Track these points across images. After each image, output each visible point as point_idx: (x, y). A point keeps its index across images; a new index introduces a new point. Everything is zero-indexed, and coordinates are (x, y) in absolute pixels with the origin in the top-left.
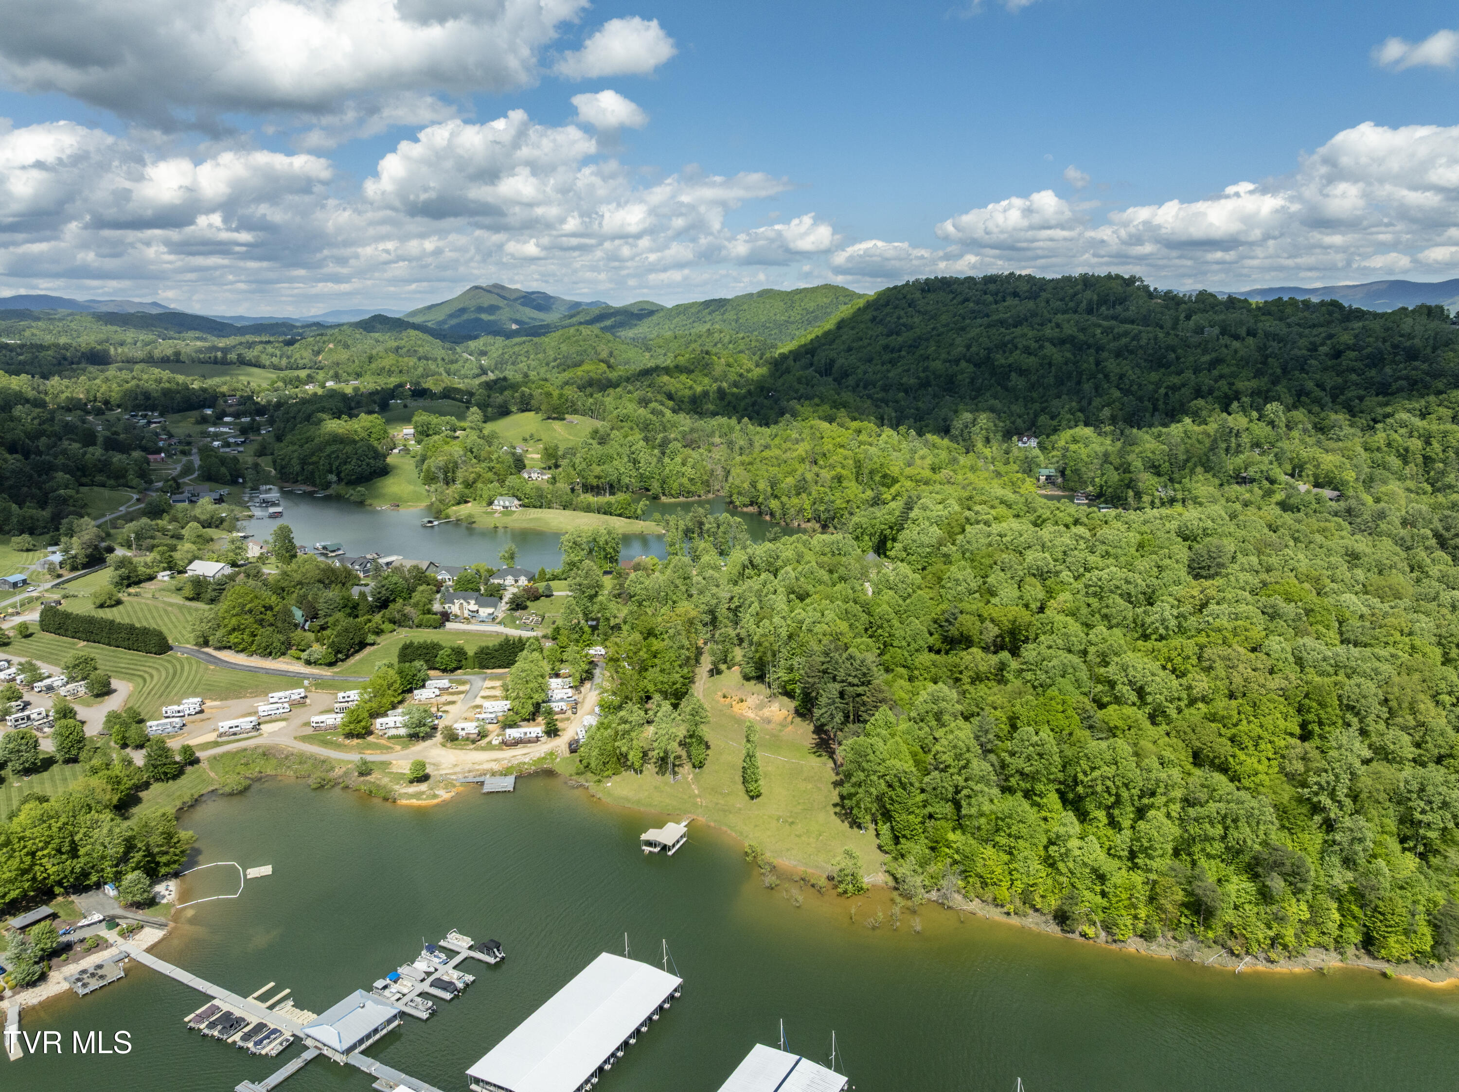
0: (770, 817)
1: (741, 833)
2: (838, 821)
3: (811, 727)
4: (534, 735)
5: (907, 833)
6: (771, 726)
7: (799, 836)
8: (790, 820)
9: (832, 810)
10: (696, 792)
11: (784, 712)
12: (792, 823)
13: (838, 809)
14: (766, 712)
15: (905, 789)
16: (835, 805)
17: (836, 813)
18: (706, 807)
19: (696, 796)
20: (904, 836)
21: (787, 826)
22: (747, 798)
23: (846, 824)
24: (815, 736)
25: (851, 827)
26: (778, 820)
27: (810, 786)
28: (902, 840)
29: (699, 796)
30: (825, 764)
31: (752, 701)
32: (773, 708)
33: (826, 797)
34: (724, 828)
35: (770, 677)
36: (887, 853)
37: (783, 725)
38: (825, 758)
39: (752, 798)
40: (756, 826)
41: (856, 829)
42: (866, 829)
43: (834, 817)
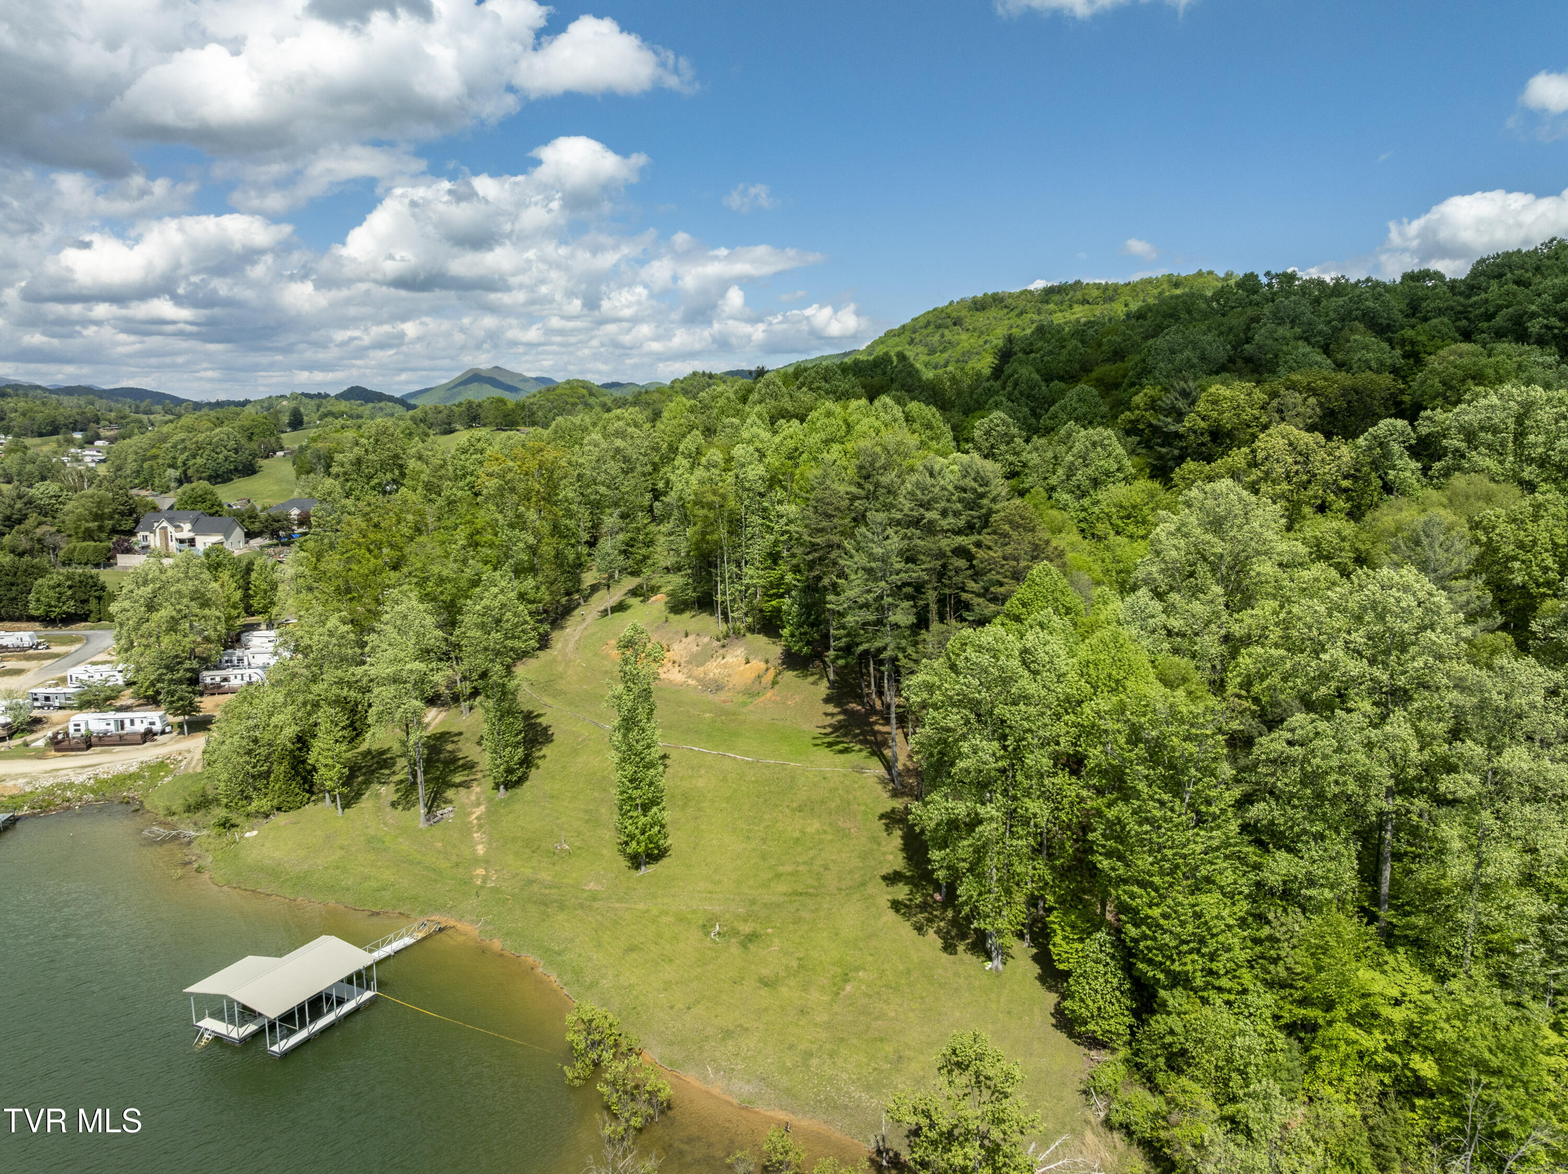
0: (681, 919)
1: (578, 973)
2: (905, 929)
3: (823, 688)
4: (140, 728)
5: (1192, 964)
6: (722, 696)
7: (767, 983)
8: (746, 928)
9: (885, 895)
10: (481, 850)
11: (758, 665)
12: (752, 937)
13: (902, 892)
14: (713, 668)
15: (1175, 786)
16: (892, 879)
17: (896, 905)
18: (496, 890)
19: (476, 861)
20: (1179, 980)
21: (735, 949)
22: (623, 863)
23: (933, 939)
24: (831, 708)
25: (949, 948)
26: (705, 928)
27: (814, 826)
28: (1174, 998)
29: (486, 862)
30: (860, 770)
31: (680, 649)
32: (729, 659)
33: (864, 856)
34: (530, 958)
35: (725, 593)
36: (1094, 1043)
37: (751, 692)
38: (859, 756)
39: (636, 861)
40: (632, 949)
41: (965, 956)
42: (1006, 955)
43: (891, 916)
